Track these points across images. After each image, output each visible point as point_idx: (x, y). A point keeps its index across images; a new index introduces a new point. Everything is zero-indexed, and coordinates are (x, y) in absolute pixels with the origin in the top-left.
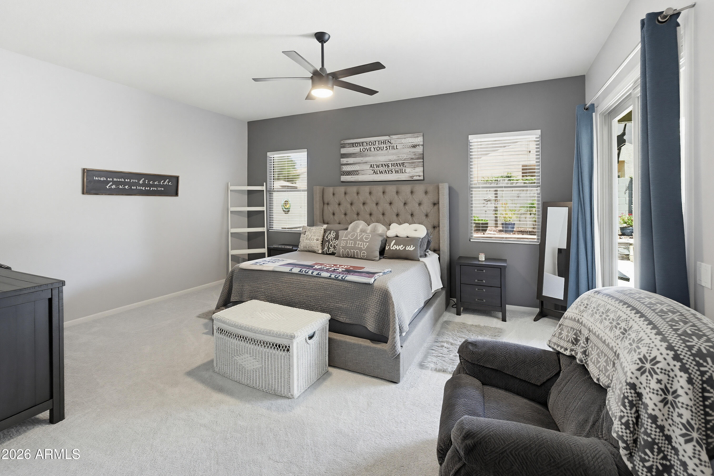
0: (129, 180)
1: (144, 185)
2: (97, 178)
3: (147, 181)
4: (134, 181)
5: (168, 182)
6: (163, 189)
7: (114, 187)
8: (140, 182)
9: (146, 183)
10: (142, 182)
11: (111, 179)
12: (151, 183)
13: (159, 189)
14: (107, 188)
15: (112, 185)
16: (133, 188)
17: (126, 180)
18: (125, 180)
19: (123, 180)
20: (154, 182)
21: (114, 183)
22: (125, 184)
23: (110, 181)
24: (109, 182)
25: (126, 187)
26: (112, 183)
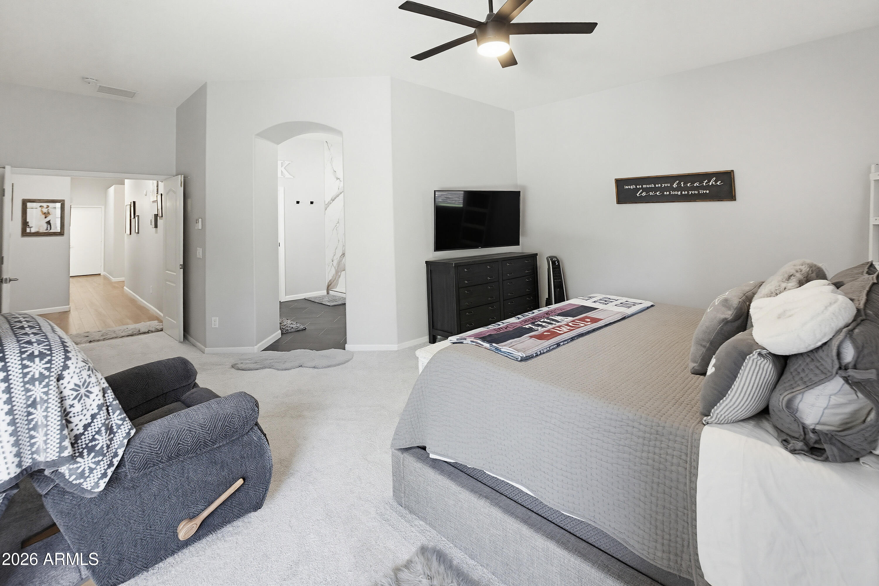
0: (660, 185)
1: (679, 188)
2: (627, 187)
3: (682, 183)
4: (666, 185)
5: (716, 181)
6: (708, 192)
7: (644, 194)
8: (674, 186)
9: (682, 185)
10: (676, 186)
11: (640, 187)
12: (688, 185)
13: (701, 192)
14: (638, 196)
15: (641, 193)
16: (665, 193)
17: (657, 186)
18: (655, 186)
19: (653, 186)
20: (693, 183)
21: (644, 190)
22: (655, 189)
23: (640, 189)
24: (638, 190)
25: (658, 193)
26: (641, 190)
